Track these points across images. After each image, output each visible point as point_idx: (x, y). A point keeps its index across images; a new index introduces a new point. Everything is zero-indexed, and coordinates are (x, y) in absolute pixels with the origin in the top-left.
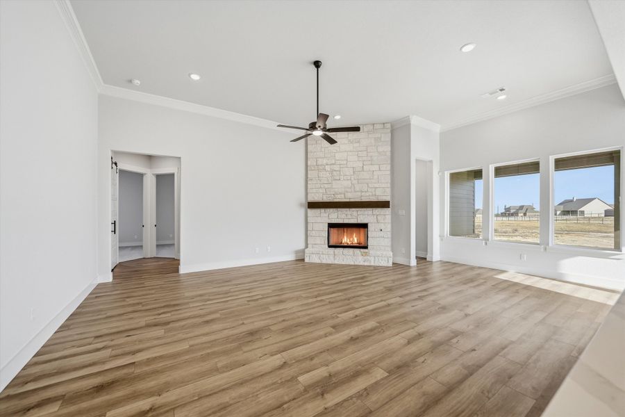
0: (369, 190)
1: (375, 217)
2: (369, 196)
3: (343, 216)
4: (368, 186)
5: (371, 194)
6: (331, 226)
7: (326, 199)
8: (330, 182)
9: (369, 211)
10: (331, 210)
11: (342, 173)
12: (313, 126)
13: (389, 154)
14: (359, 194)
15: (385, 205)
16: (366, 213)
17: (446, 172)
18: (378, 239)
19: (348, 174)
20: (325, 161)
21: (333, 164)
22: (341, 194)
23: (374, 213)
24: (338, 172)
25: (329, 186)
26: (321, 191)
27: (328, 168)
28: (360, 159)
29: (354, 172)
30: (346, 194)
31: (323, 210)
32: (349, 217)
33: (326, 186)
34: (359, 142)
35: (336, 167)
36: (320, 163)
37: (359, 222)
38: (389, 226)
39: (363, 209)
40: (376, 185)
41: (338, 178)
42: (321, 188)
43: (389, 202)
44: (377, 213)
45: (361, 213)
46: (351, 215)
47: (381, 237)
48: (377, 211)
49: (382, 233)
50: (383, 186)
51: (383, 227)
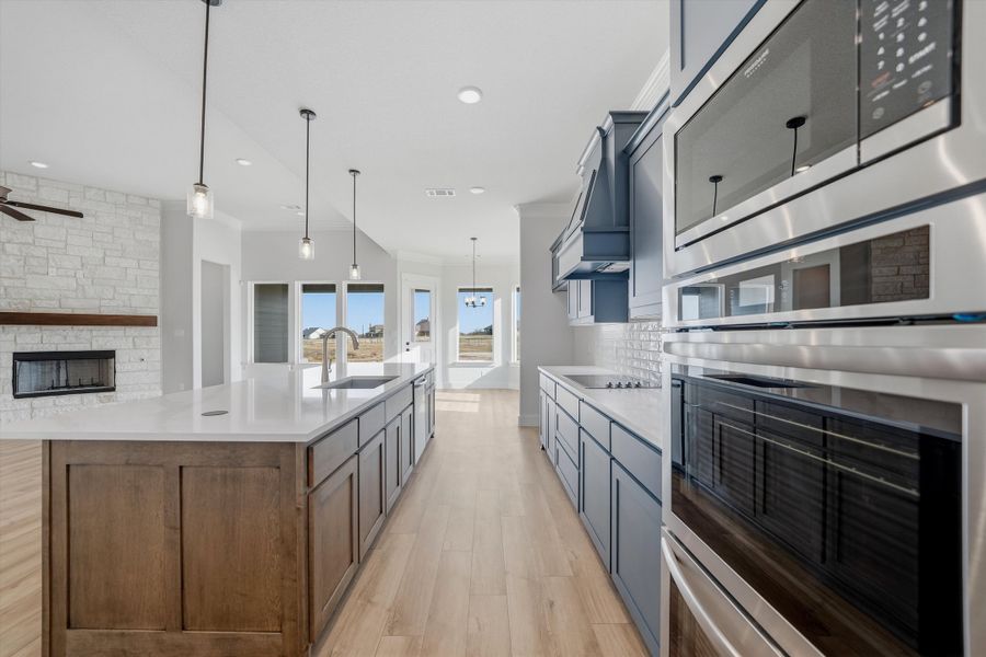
0: (118, 297)
1: (130, 339)
2: (118, 306)
3: (56, 339)
4: (115, 291)
5: (121, 304)
6: (19, 357)
8: (21, 275)
9: (116, 331)
10: (23, 328)
11: (52, 263)
13: (157, 246)
14: (97, 302)
15: (149, 321)
16: (111, 333)
17: (249, 283)
18: (136, 374)
19: (67, 265)
21: (29, 244)
23: (128, 334)
24: (43, 260)
25: (17, 282)
28: (99, 245)
29: (82, 265)
30: (64, 300)
32: (73, 340)
33: (8, 282)
35: (37, 251)
37: (95, 347)
38: (157, 355)
39: (104, 327)
40: (132, 291)
41: (43, 270)
43: (156, 318)
44: (136, 334)
45: (100, 333)
46: (76, 337)
47: (142, 370)
48: (132, 331)
49: (143, 365)
50: (146, 292)
51: (145, 354)
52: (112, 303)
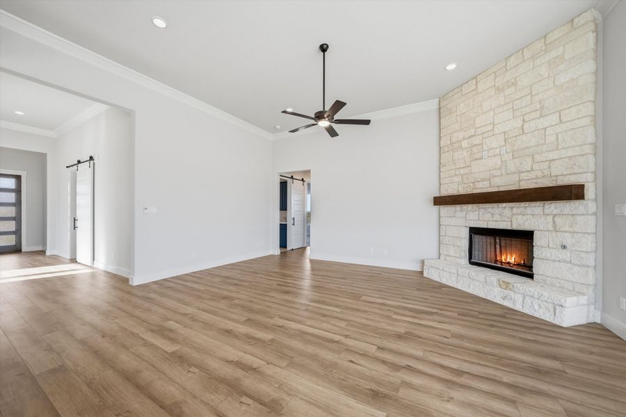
0: (536, 167)
1: (550, 218)
3: (488, 216)
4: (533, 160)
5: (539, 174)
6: (474, 231)
7: (462, 190)
8: (468, 164)
9: (535, 208)
10: (470, 206)
11: (485, 147)
12: (319, 116)
14: (516, 177)
15: (573, 193)
16: (529, 211)
18: (557, 264)
19: (494, 145)
20: (461, 135)
21: (472, 136)
22: (483, 180)
23: (547, 211)
24: (480, 147)
25: (466, 171)
26: (456, 179)
27: (465, 144)
28: (518, 113)
29: (506, 140)
30: (492, 180)
31: (458, 207)
32: (497, 217)
33: (462, 171)
34: (514, 84)
35: (476, 140)
36: (454, 139)
37: (515, 227)
39: (523, 204)
40: (552, 156)
41: (478, 156)
42: (456, 175)
43: (581, 187)
44: (555, 212)
45: (519, 210)
46: (500, 214)
47: (565, 261)
48: (553, 207)
49: (566, 255)
50: (570, 153)
51: (568, 240)
52: (531, 175)
